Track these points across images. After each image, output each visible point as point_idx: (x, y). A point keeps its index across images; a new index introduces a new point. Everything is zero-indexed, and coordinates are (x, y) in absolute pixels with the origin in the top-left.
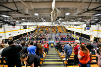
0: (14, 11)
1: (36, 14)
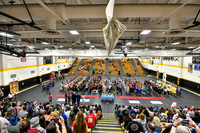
0: (23, 23)
1: (74, 33)
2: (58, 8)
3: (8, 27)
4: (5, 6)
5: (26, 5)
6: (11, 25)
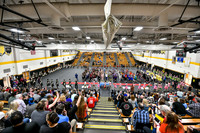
1: (76, 29)
2: (62, 6)
4: (15, 5)
5: (33, 4)
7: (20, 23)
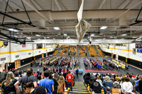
2: (47, 13)
3: (15, 25)
4: (14, 12)
5: (26, 12)
6: (17, 24)
7: (16, 24)
